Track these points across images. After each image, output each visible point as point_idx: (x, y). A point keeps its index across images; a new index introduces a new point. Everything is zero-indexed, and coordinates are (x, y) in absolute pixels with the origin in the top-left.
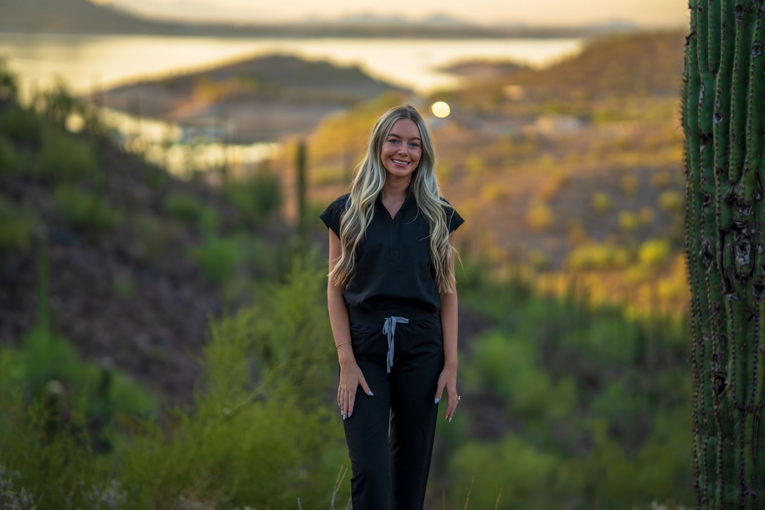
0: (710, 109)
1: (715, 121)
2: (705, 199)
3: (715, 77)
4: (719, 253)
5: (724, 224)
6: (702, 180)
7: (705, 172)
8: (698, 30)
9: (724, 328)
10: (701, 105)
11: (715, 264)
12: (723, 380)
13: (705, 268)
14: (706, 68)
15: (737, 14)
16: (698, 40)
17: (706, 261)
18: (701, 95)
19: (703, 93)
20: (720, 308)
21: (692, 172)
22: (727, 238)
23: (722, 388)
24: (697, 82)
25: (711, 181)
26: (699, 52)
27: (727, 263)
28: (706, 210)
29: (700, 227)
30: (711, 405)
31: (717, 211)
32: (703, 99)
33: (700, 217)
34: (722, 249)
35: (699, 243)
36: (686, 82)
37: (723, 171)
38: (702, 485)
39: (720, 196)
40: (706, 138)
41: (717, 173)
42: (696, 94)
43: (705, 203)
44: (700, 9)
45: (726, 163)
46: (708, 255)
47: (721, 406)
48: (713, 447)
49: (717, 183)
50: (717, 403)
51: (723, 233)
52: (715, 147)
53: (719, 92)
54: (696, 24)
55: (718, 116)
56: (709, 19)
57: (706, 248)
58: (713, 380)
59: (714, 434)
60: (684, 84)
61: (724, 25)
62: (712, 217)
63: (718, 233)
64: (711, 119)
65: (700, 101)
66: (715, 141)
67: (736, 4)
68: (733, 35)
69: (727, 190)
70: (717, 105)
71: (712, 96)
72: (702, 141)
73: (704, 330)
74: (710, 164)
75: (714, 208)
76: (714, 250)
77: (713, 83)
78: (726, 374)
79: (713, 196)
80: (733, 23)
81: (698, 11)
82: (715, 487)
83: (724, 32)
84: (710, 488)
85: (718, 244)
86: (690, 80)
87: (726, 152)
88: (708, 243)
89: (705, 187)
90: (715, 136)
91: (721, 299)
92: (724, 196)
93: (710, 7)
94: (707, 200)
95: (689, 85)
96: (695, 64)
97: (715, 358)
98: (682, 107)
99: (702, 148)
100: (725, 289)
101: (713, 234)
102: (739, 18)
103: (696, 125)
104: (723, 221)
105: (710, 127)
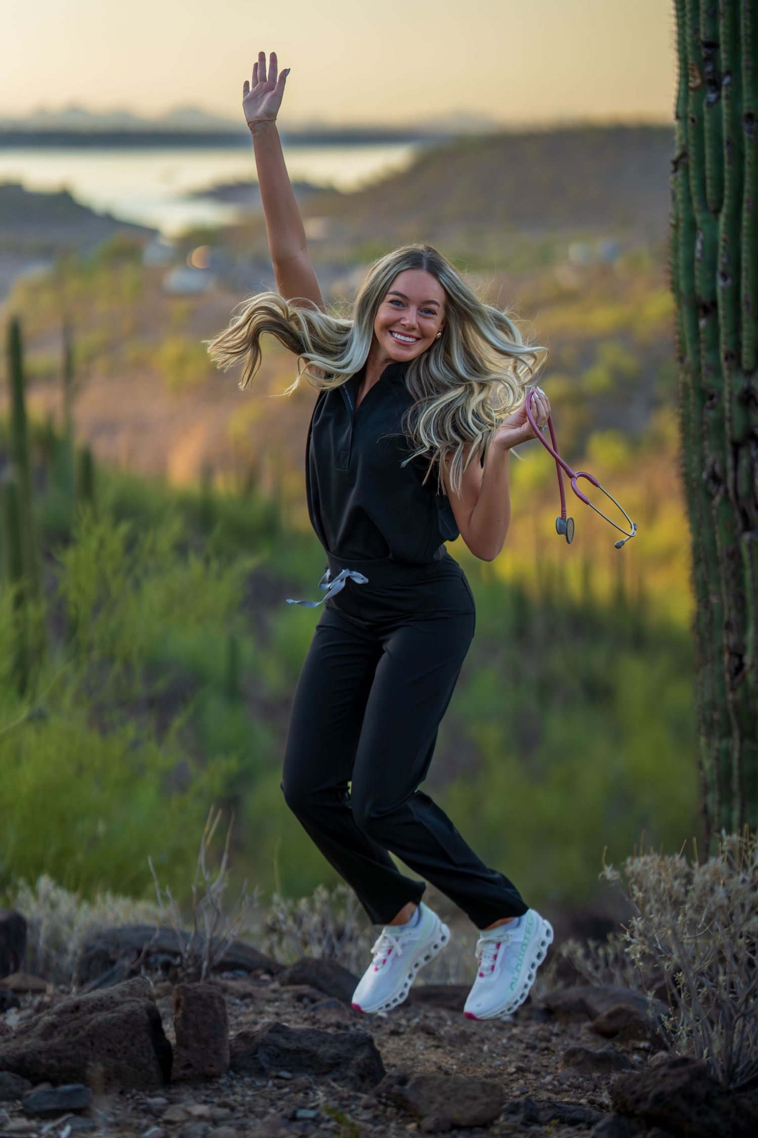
0: (712, 266)
1: (720, 283)
2: (708, 397)
3: (717, 218)
4: (730, 475)
5: (738, 433)
6: (704, 370)
7: (706, 358)
8: (691, 150)
9: (740, 582)
10: (699, 261)
11: (726, 492)
12: (740, 657)
13: (710, 497)
14: (705, 206)
15: (746, 126)
16: (692, 165)
17: (712, 487)
18: (699, 246)
19: (703, 243)
20: (735, 555)
21: (689, 358)
22: (743, 453)
23: (740, 668)
24: (692, 227)
25: (717, 372)
26: (693, 183)
27: (743, 488)
28: (711, 415)
29: (702, 438)
30: (724, 693)
31: (727, 414)
32: (702, 252)
33: (702, 423)
34: (736, 467)
35: (702, 460)
36: (676, 227)
37: (734, 356)
38: (713, 809)
39: (731, 393)
40: (707, 308)
41: (726, 358)
42: (691, 244)
43: (708, 403)
44: (693, 120)
45: (738, 344)
46: (716, 479)
47: (739, 694)
48: (728, 754)
49: (726, 373)
50: (733, 689)
51: (737, 446)
52: (721, 321)
53: (725, 240)
54: (687, 141)
55: (724, 276)
56: (707, 135)
57: (713, 468)
58: (726, 657)
59: (728, 733)
60: (672, 230)
61: (728, 143)
62: (720, 424)
63: (729, 447)
64: (713, 281)
65: (698, 255)
66: (721, 312)
67: (745, 111)
68: (742, 156)
69: (740, 383)
70: (722, 261)
71: (714, 247)
72: (701, 312)
73: (712, 587)
74: (714, 345)
75: (723, 410)
76: (725, 471)
77: (715, 228)
78: (744, 647)
79: (720, 393)
80: (740, 139)
81: (689, 122)
82: (731, 810)
83: (729, 152)
84: (724, 811)
85: (730, 462)
86: (682, 224)
87: (737, 328)
88: (715, 462)
89: (708, 379)
90: (720, 303)
91: (736, 540)
92: (737, 392)
93: (706, 116)
94: (711, 397)
95: (681, 231)
96: (688, 200)
97: (728, 626)
98: (670, 263)
99: (702, 323)
100: (740, 525)
101: (722, 447)
102: (750, 132)
103: (692, 289)
104: (735, 429)
105: (713, 293)
